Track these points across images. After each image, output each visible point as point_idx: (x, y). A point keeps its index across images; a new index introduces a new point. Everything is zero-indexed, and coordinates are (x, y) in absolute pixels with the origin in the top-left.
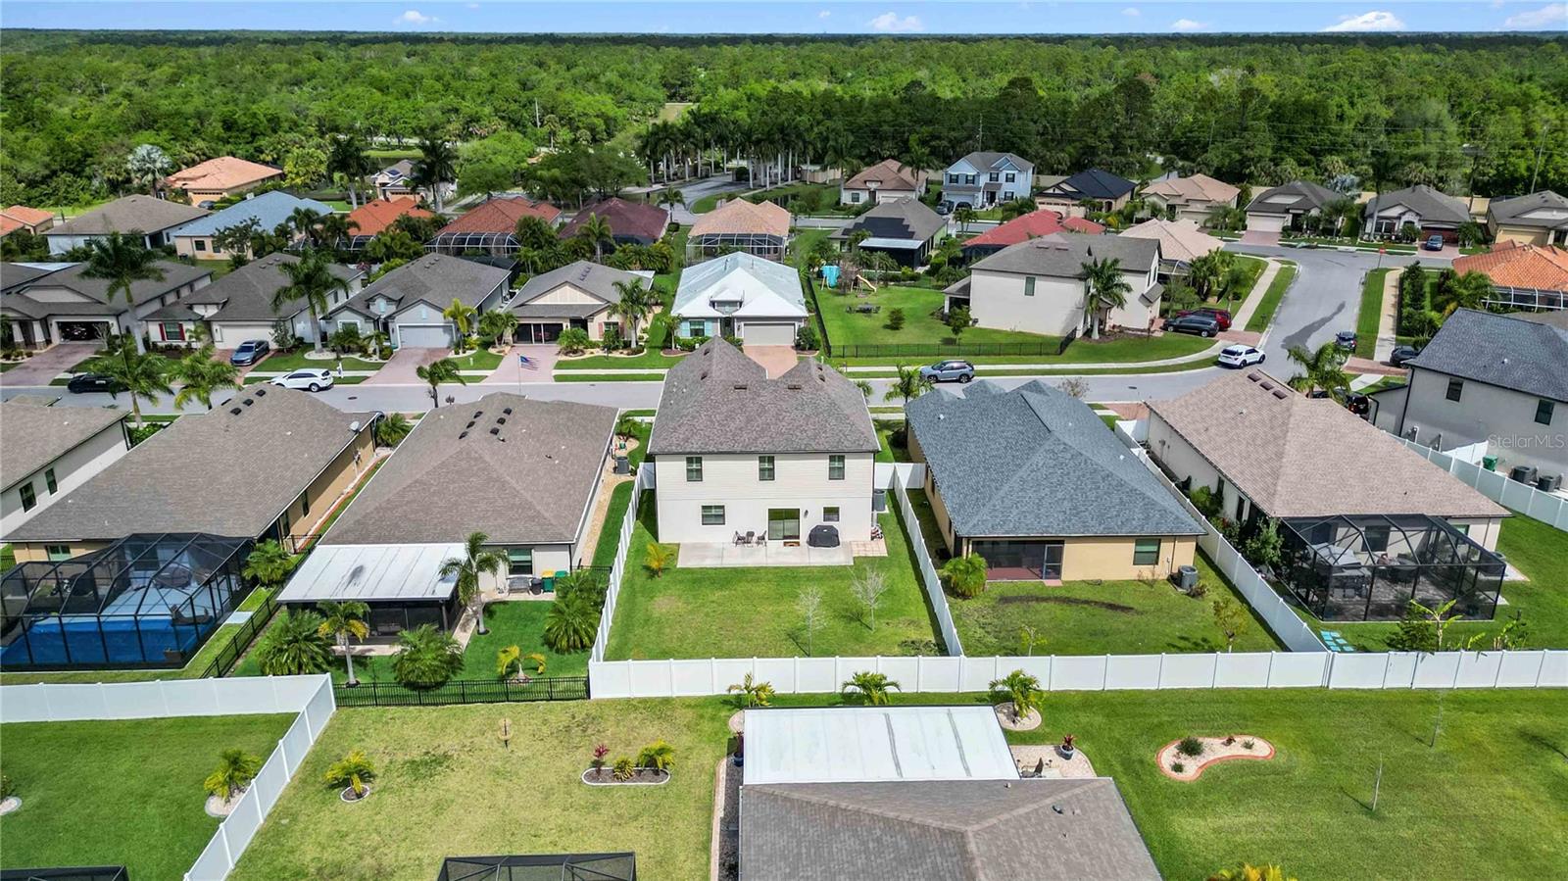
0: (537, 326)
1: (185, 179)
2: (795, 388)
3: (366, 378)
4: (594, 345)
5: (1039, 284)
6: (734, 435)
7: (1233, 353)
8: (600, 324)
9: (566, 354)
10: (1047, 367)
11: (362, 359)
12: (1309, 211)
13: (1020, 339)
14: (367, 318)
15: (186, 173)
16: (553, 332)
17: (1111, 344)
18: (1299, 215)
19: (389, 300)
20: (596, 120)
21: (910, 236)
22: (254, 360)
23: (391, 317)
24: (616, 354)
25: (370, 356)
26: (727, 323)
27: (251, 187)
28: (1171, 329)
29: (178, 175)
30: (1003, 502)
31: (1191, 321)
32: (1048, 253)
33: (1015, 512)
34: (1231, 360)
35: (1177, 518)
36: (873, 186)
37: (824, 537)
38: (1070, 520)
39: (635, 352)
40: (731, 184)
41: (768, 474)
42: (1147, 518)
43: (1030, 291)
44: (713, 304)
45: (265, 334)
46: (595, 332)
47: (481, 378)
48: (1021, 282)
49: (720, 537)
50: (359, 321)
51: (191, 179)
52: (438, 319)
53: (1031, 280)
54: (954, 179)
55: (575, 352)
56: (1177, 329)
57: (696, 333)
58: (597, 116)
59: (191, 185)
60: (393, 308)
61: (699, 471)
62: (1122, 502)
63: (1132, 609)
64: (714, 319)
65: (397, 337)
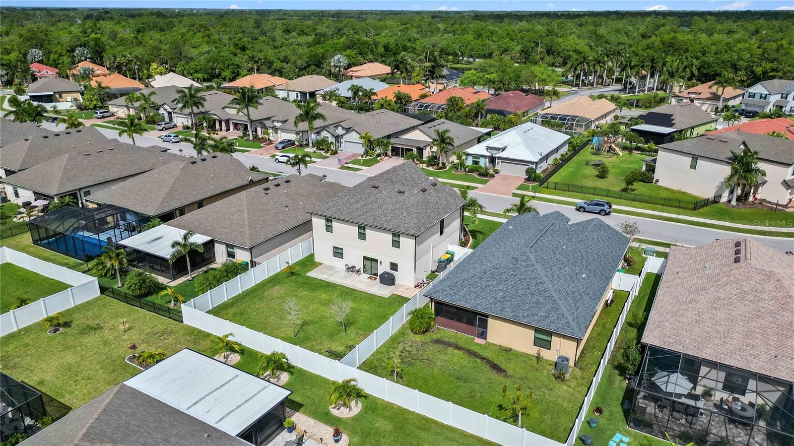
0: (403, 149)
1: (353, 71)
3: (315, 162)
4: (423, 162)
5: (700, 162)
8: (428, 152)
11: (324, 154)
13: (678, 196)
14: (333, 136)
17: (742, 210)
19: (343, 128)
21: (671, 125)
22: (283, 148)
23: (342, 136)
24: (431, 168)
25: (327, 153)
26: (493, 160)
32: (713, 143)
35: (568, 322)
36: (693, 96)
37: (388, 280)
38: (495, 304)
39: (441, 168)
41: (362, 236)
42: (547, 317)
43: (693, 166)
44: (488, 148)
45: (292, 137)
47: (358, 170)
48: (689, 160)
50: (329, 136)
51: (356, 71)
52: (359, 139)
53: (695, 158)
54: (752, 96)
57: (476, 163)
59: (355, 74)
60: (344, 132)
61: (331, 227)
63: (504, 372)
64: (485, 157)
65: (344, 146)
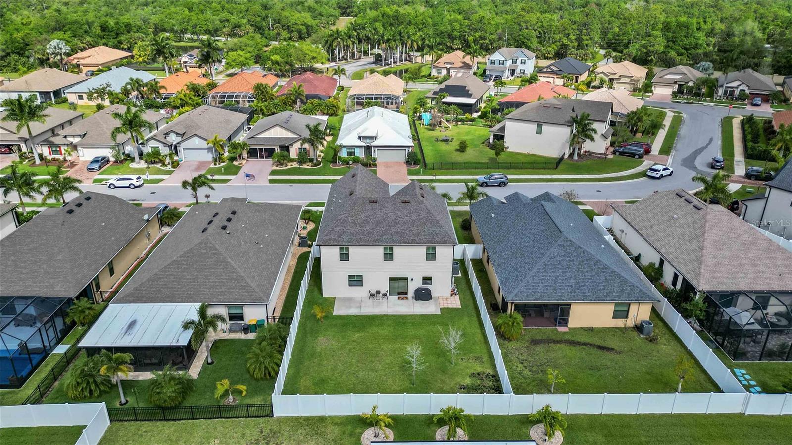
0: (261, 149)
1: (78, 59)
2: (406, 202)
3: (162, 180)
4: (292, 161)
5: (545, 128)
6: (369, 233)
7: (656, 170)
8: (296, 149)
9: (277, 166)
10: (549, 177)
11: (162, 168)
12: (687, 83)
13: (533, 158)
14: (165, 144)
15: (80, 55)
16: (270, 153)
17: (584, 162)
18: (682, 85)
19: (178, 134)
20: (301, 27)
21: (470, 96)
22: (100, 168)
23: (179, 143)
24: (305, 166)
25: (166, 166)
26: (368, 149)
27: (115, 63)
28: (618, 154)
29: (75, 56)
30: (533, 279)
31: (629, 149)
32: (549, 110)
33: (541, 285)
34: (654, 174)
35: (641, 290)
36: (449, 66)
37: (423, 295)
38: (575, 292)
39: (316, 165)
40: (373, 63)
41: (389, 256)
42: (622, 290)
43: (539, 132)
44: (360, 138)
45: (107, 153)
46: (293, 153)
47: (228, 180)
48: (534, 127)
49: (359, 293)
50: (161, 146)
51: (83, 59)
52: (204, 145)
53: (539, 126)
54: (493, 63)
55: (282, 165)
56: (621, 154)
57: (350, 154)
58: (302, 25)
59: (82, 62)
60: (179, 139)
61: (347, 255)
62: (606, 280)
63: (613, 349)
64: (360, 147)
65: (182, 155)
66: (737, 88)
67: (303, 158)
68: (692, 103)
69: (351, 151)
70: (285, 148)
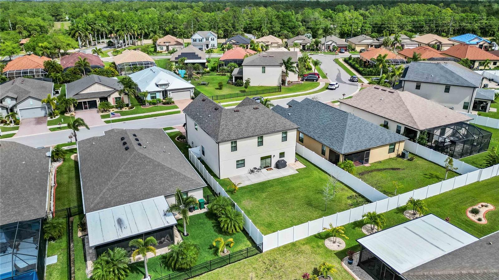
0: (85, 103)
3: (14, 134)
4: (113, 107)
5: (267, 69)
8: (113, 99)
9: (102, 112)
11: (6, 126)
14: (3, 108)
16: (93, 105)
17: (291, 87)
18: (305, 45)
19: (12, 98)
23: (15, 106)
24: (124, 110)
25: (9, 124)
26: (165, 93)
31: (310, 77)
32: (267, 58)
33: (353, 142)
36: (167, 44)
37: (281, 165)
38: (371, 142)
39: (131, 108)
41: (261, 143)
43: (264, 72)
44: (157, 86)
46: (111, 101)
48: (260, 69)
49: (244, 171)
52: (39, 104)
53: (264, 67)
55: (106, 111)
56: (306, 80)
57: (152, 98)
60: (14, 102)
61: (236, 147)
63: (399, 168)
64: (159, 92)
65: (20, 114)
66: (331, 44)
67: (120, 104)
68: (313, 54)
69: (153, 95)
70: (104, 99)
